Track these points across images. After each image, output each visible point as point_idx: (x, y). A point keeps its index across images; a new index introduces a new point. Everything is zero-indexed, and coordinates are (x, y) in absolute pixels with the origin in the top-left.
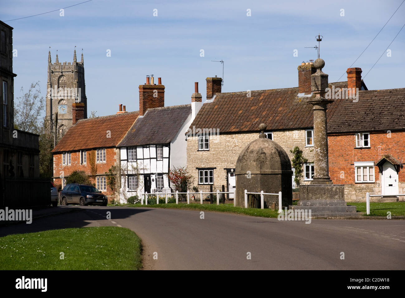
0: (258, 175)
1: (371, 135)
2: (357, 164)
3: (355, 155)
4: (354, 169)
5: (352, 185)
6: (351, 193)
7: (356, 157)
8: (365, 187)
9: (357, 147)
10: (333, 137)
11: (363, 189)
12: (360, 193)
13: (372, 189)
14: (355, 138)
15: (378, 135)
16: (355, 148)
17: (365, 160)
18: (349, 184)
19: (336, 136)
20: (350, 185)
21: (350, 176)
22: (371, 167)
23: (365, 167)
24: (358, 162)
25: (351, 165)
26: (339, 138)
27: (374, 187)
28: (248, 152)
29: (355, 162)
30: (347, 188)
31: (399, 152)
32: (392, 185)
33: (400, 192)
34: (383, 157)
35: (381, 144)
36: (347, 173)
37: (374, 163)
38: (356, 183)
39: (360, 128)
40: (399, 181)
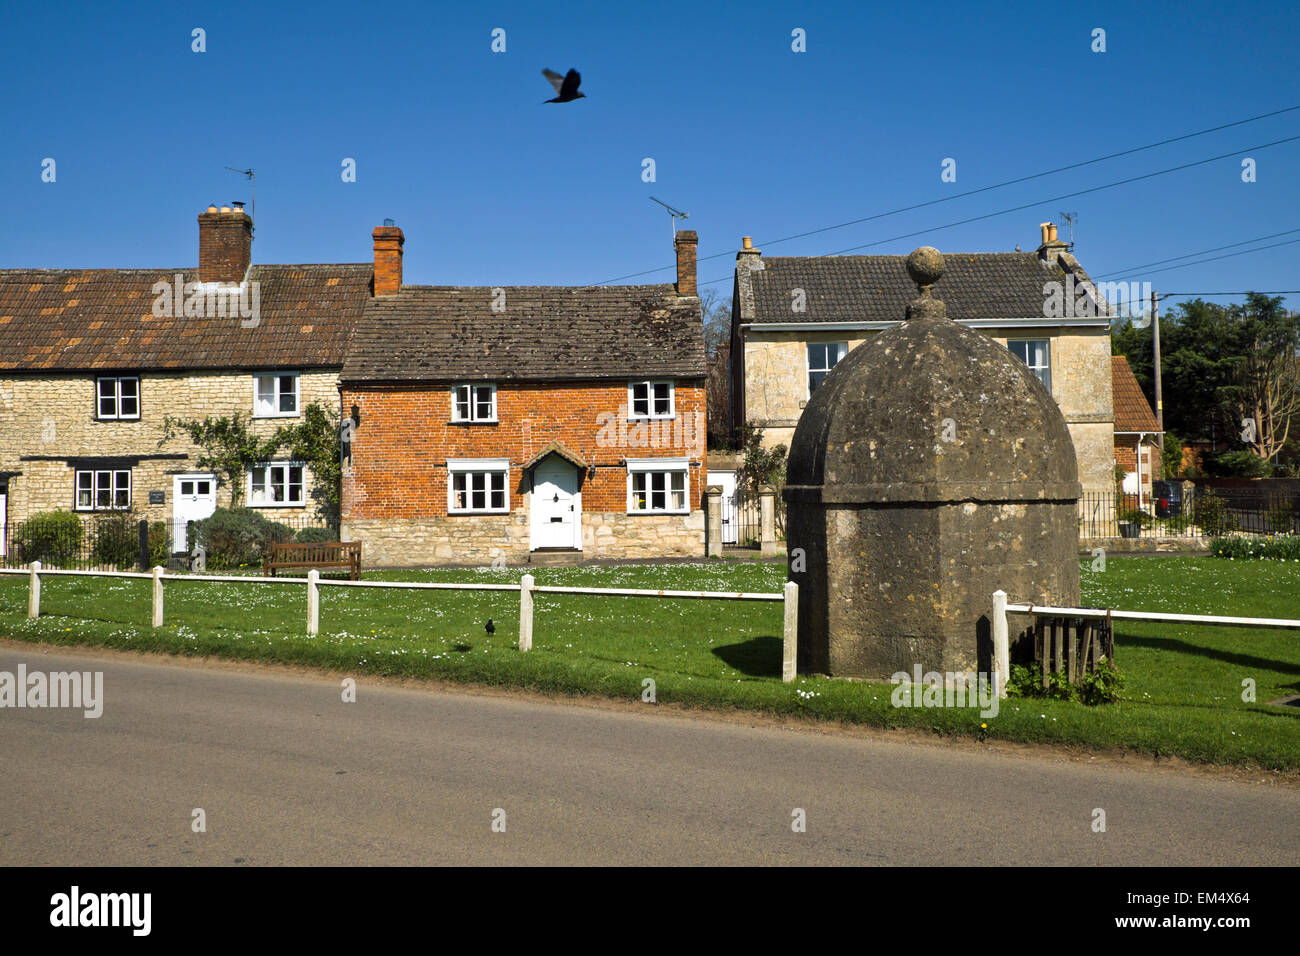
1: (501, 392)
2: (454, 465)
3: (451, 441)
4: (444, 478)
5: (437, 518)
6: (435, 539)
7: (453, 447)
8: (480, 524)
9: (455, 420)
10: (377, 392)
11: (473, 529)
12: (465, 540)
13: (504, 531)
14: (449, 397)
15: (522, 390)
16: (449, 424)
17: (480, 455)
18: (427, 518)
19: (389, 389)
20: (433, 521)
21: (432, 495)
24: (455, 460)
25: (435, 466)
26: (399, 396)
27: (510, 525)
29: (448, 460)
30: (423, 528)
31: (584, 437)
32: (559, 520)
33: (586, 537)
34: (552, 448)
35: (531, 415)
36: (423, 488)
37: (510, 464)
38: (450, 515)
39: (465, 372)
40: (584, 510)
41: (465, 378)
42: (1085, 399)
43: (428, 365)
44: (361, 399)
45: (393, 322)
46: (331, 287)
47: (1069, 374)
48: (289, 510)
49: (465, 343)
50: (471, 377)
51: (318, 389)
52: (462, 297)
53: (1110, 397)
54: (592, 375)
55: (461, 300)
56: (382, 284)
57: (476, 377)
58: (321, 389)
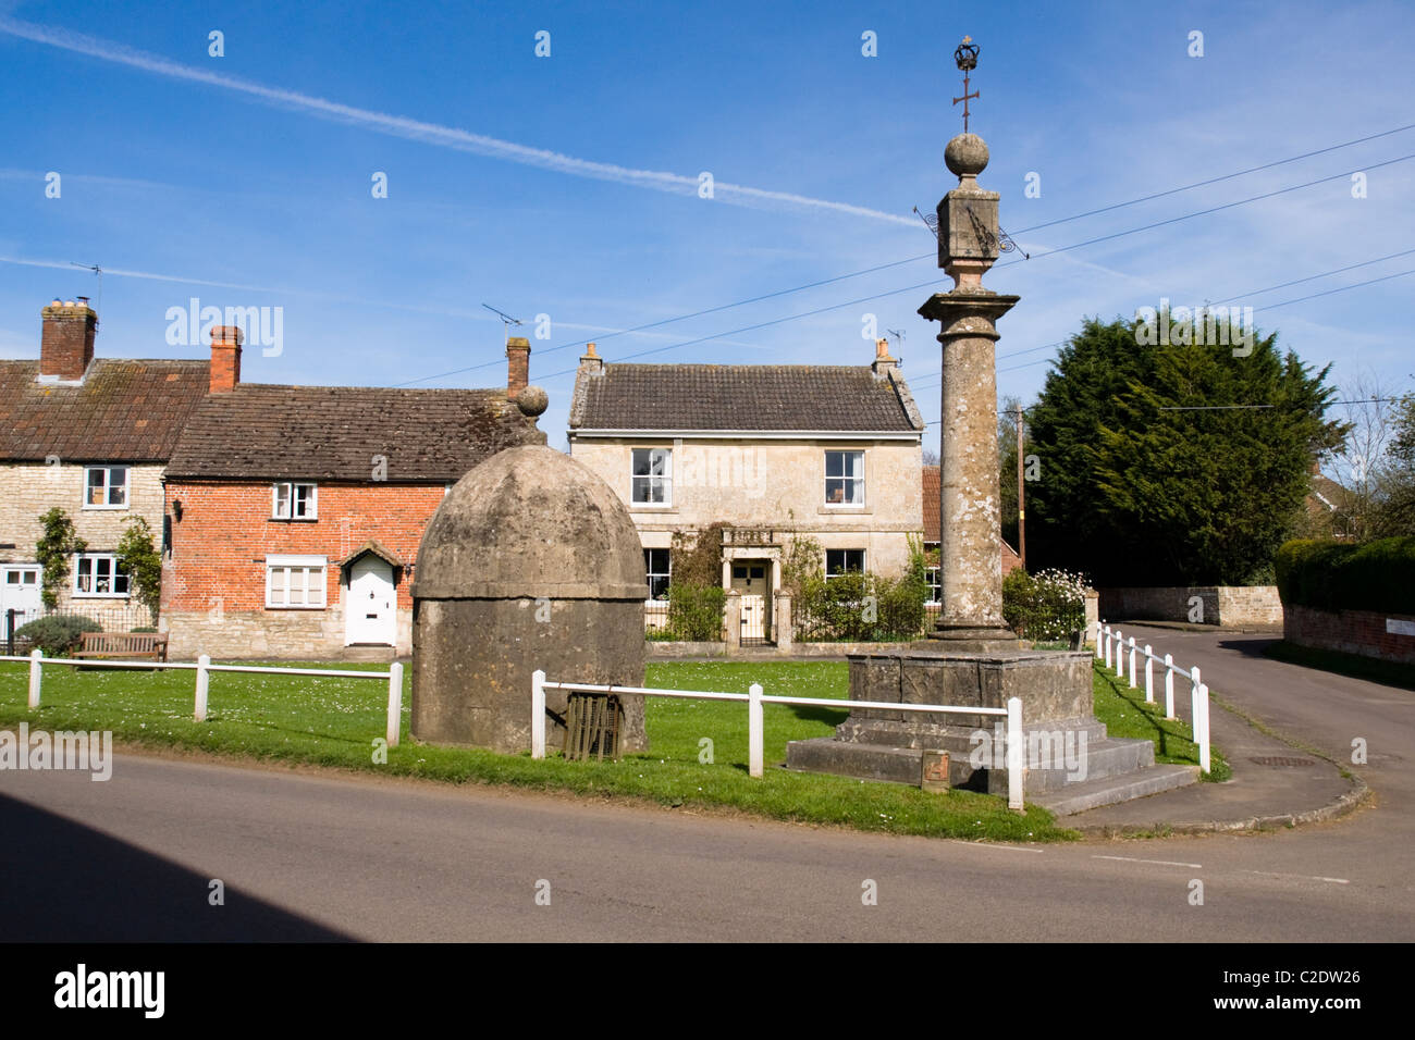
0: (586, 603)
1: (322, 489)
2: (273, 560)
3: (271, 537)
4: (263, 572)
5: (254, 612)
6: (251, 632)
7: (273, 543)
8: (296, 619)
9: (275, 516)
10: (201, 488)
11: (290, 623)
12: (282, 634)
13: (320, 626)
14: (271, 493)
15: (342, 489)
16: (270, 521)
17: (299, 551)
18: (244, 611)
19: (213, 485)
20: (250, 614)
21: (251, 589)
22: (315, 570)
23: (297, 569)
24: (274, 556)
25: (255, 561)
26: (222, 491)
27: (325, 620)
28: (520, 500)
29: (267, 556)
30: (240, 621)
31: (400, 537)
32: (374, 616)
33: (400, 634)
34: (367, 546)
35: (350, 513)
36: (242, 581)
37: (328, 561)
38: (267, 609)
39: (286, 470)
40: (399, 608)
41: (287, 476)
42: (897, 510)
43: (252, 463)
44: (184, 494)
45: (224, 419)
46: (171, 383)
47: (882, 485)
48: (114, 601)
49: (292, 442)
50: (292, 476)
51: (144, 483)
52: (297, 395)
53: (920, 507)
54: (410, 476)
55: (294, 400)
56: (218, 382)
57: (296, 476)
58: (150, 483)
